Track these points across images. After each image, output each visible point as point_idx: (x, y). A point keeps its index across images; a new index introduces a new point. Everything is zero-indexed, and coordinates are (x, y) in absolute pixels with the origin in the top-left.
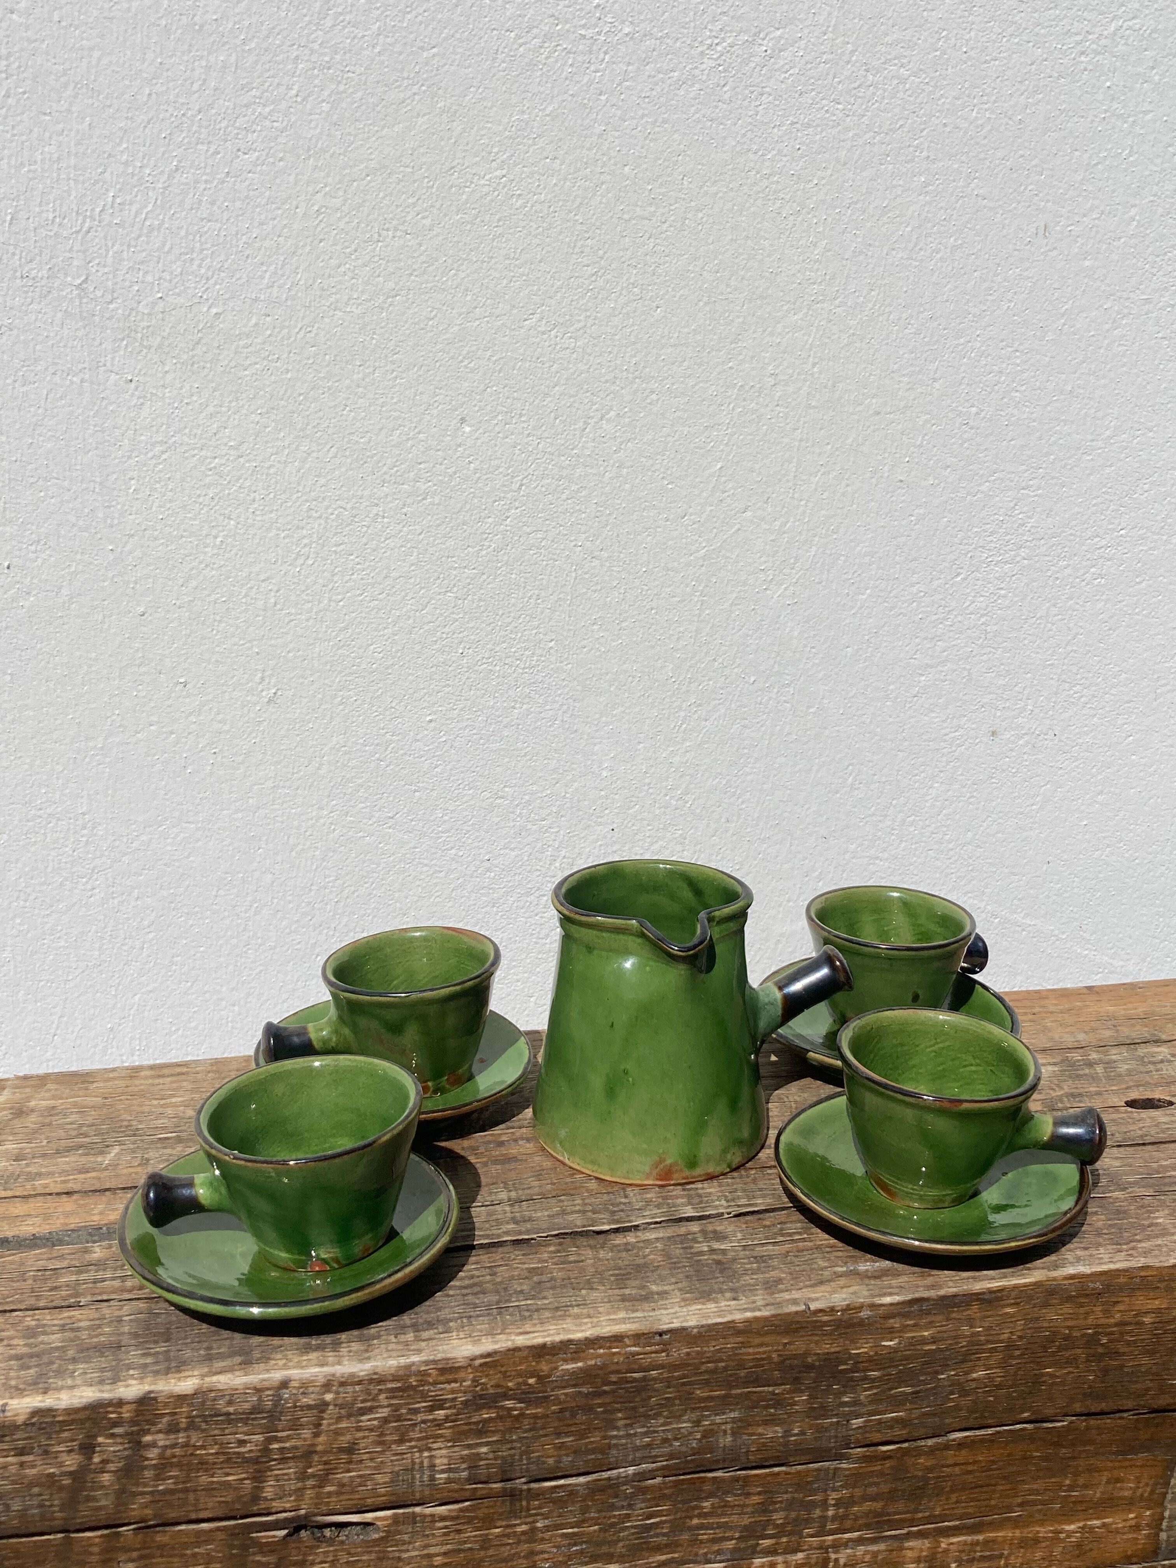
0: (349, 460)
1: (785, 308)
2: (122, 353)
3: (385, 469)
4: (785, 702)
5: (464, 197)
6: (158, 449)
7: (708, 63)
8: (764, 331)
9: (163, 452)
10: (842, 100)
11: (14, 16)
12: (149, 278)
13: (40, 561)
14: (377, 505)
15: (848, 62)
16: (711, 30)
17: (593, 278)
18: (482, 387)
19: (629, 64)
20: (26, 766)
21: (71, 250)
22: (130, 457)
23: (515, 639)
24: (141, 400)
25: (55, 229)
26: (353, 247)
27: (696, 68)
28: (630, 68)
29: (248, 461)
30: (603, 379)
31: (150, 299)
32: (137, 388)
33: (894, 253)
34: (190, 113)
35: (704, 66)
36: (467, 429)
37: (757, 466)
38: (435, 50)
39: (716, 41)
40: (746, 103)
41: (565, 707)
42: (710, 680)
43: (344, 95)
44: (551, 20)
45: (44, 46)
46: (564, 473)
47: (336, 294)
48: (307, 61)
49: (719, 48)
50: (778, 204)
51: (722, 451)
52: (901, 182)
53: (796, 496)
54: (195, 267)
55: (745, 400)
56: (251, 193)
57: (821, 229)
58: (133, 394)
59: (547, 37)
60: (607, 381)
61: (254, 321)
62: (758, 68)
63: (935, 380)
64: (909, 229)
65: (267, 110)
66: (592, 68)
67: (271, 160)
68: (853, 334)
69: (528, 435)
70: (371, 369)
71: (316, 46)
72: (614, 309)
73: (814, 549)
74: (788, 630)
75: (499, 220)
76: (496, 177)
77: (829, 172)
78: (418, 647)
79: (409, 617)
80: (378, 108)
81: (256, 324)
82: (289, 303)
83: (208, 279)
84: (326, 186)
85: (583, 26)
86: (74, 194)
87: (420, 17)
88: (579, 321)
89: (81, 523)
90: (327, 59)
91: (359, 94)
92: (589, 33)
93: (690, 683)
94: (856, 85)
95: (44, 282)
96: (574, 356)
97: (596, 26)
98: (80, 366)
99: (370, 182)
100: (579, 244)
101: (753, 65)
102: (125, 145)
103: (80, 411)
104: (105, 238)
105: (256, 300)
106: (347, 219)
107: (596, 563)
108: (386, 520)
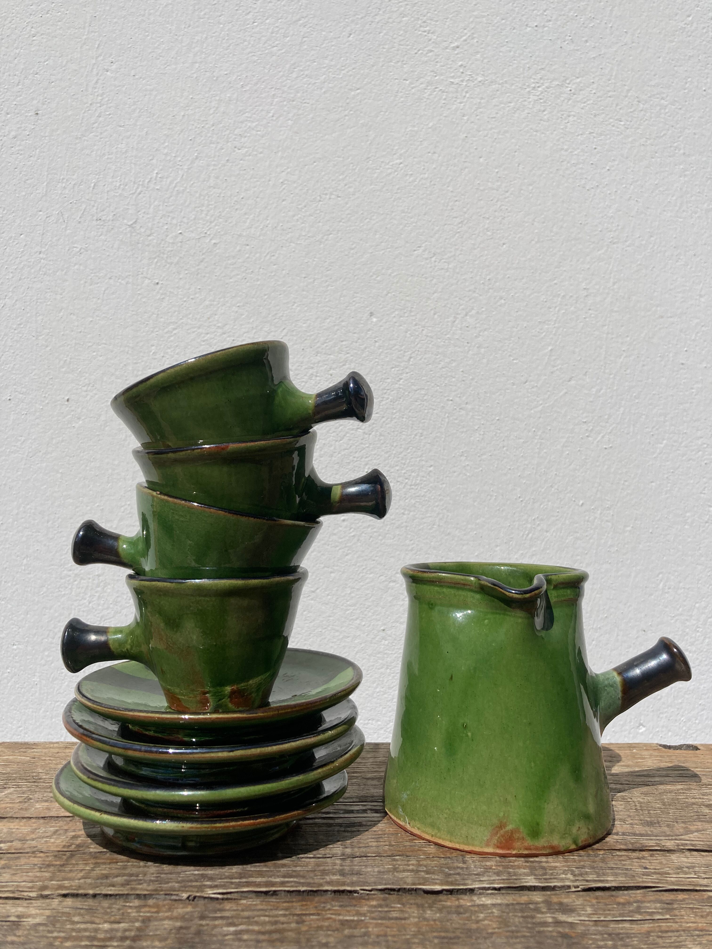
0: (295, 338)
1: (592, 246)
2: (153, 266)
3: (318, 345)
4: (607, 521)
5: (376, 175)
6: (172, 326)
7: (532, 98)
8: (578, 261)
9: (174, 329)
10: (623, 119)
11: (108, 73)
12: (174, 222)
13: (89, 397)
14: (312, 368)
15: (626, 96)
16: (534, 79)
17: (460, 225)
18: (385, 292)
19: (482, 98)
20: (64, 539)
21: (128, 205)
22: (152, 332)
23: (404, 464)
24: (163, 296)
25: (120, 192)
26: (304, 204)
27: (525, 101)
28: (482, 101)
29: (229, 336)
30: (467, 289)
31: (174, 234)
32: (161, 288)
33: (665, 213)
34: (207, 126)
35: (530, 100)
36: (375, 320)
37: (577, 350)
38: (359, 91)
39: (538, 85)
40: (559, 121)
41: (441, 516)
42: (549, 501)
43: (302, 116)
44: (432, 73)
45: (124, 89)
46: (440, 350)
47: (291, 232)
48: (280, 97)
49: (540, 89)
50: (583, 182)
51: (552, 338)
52: (667, 169)
53: (607, 371)
54: (203, 215)
55: (566, 305)
56: (241, 172)
57: (613, 197)
58: (158, 292)
59: (429, 83)
60: (470, 291)
61: (238, 248)
62: (566, 101)
63: (701, 296)
64: (674, 198)
65: (254, 124)
66: (458, 101)
67: (255, 153)
68: (640, 265)
69: (416, 325)
70: (312, 280)
71: (285, 89)
72: (474, 244)
73: (622, 409)
74: (606, 466)
75: (398, 189)
76: (396, 164)
77: (616, 163)
78: (336, 466)
79: (331, 446)
80: (323, 124)
81: (240, 251)
82: (261, 238)
83: (211, 222)
84: (288, 168)
85: (453, 77)
86: (133, 172)
87: (350, 73)
88: (451, 252)
89: (117, 373)
90: (292, 96)
91: (311, 116)
92: (456, 81)
93: (534, 503)
94: (632, 110)
95: (110, 223)
96: (448, 274)
97: (460, 77)
98: (127, 274)
99: (316, 166)
100: (451, 204)
101: (562, 99)
102: (167, 144)
103: (124, 301)
104: (150, 197)
105: (240, 236)
106: (300, 188)
107: (463, 412)
108: (318, 378)
